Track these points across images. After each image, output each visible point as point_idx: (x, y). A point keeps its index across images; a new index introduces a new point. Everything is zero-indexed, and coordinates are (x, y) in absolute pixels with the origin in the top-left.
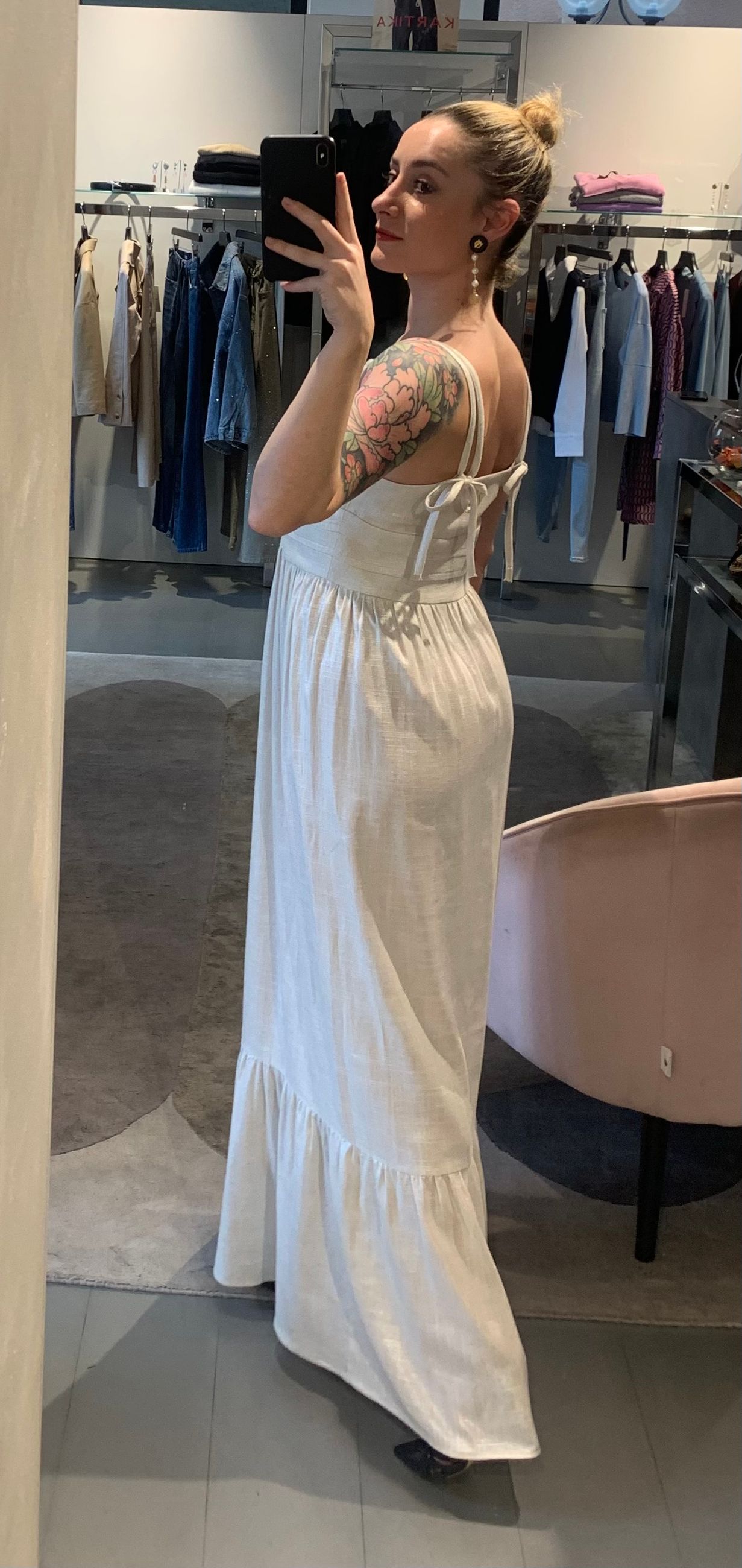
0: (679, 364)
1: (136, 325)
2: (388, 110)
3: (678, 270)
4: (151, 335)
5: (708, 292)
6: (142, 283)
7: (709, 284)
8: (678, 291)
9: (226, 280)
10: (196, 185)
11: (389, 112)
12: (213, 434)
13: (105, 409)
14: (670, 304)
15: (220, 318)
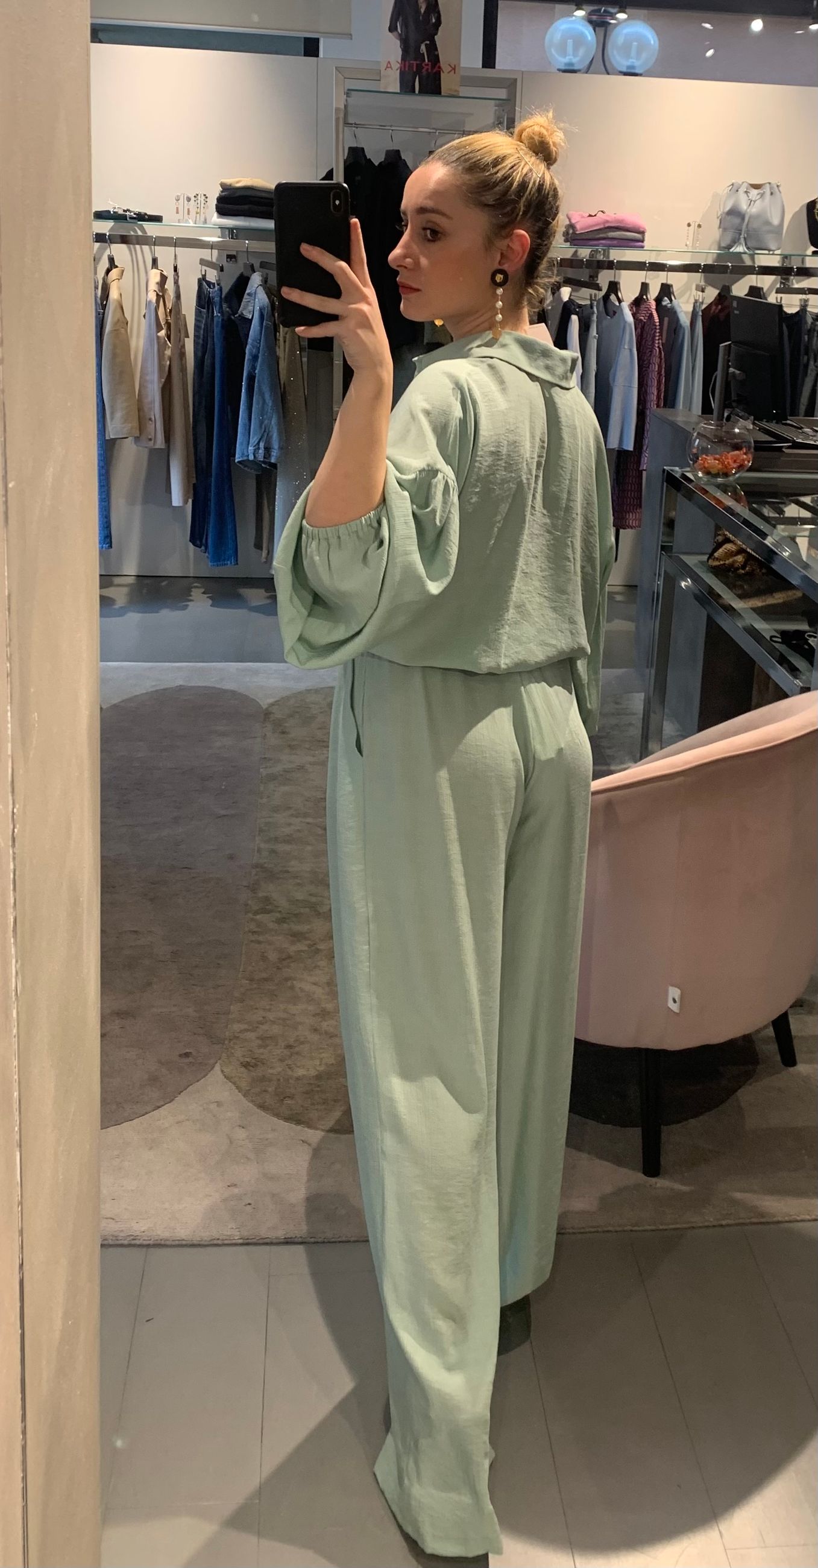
0: (660, 386)
1: (165, 350)
2: (397, 149)
3: (658, 300)
4: (181, 359)
5: (685, 320)
6: (171, 311)
7: (686, 313)
8: (659, 319)
9: (251, 308)
10: (218, 218)
11: (398, 151)
12: (243, 454)
13: (138, 432)
14: (652, 330)
15: (247, 344)
